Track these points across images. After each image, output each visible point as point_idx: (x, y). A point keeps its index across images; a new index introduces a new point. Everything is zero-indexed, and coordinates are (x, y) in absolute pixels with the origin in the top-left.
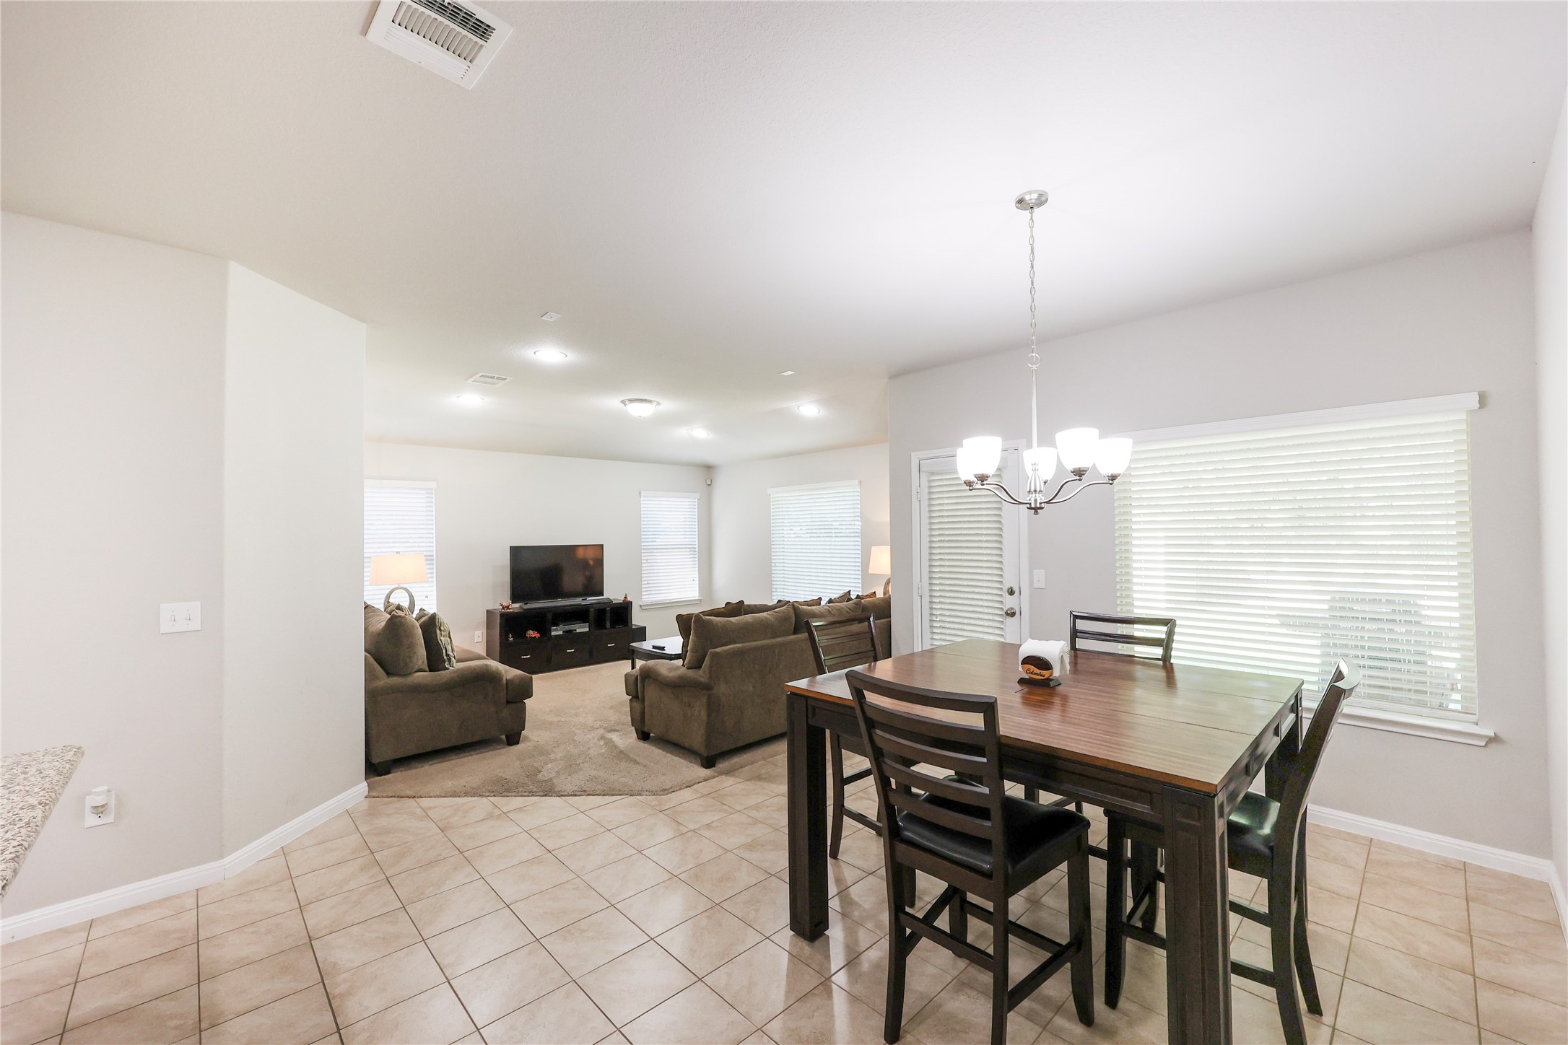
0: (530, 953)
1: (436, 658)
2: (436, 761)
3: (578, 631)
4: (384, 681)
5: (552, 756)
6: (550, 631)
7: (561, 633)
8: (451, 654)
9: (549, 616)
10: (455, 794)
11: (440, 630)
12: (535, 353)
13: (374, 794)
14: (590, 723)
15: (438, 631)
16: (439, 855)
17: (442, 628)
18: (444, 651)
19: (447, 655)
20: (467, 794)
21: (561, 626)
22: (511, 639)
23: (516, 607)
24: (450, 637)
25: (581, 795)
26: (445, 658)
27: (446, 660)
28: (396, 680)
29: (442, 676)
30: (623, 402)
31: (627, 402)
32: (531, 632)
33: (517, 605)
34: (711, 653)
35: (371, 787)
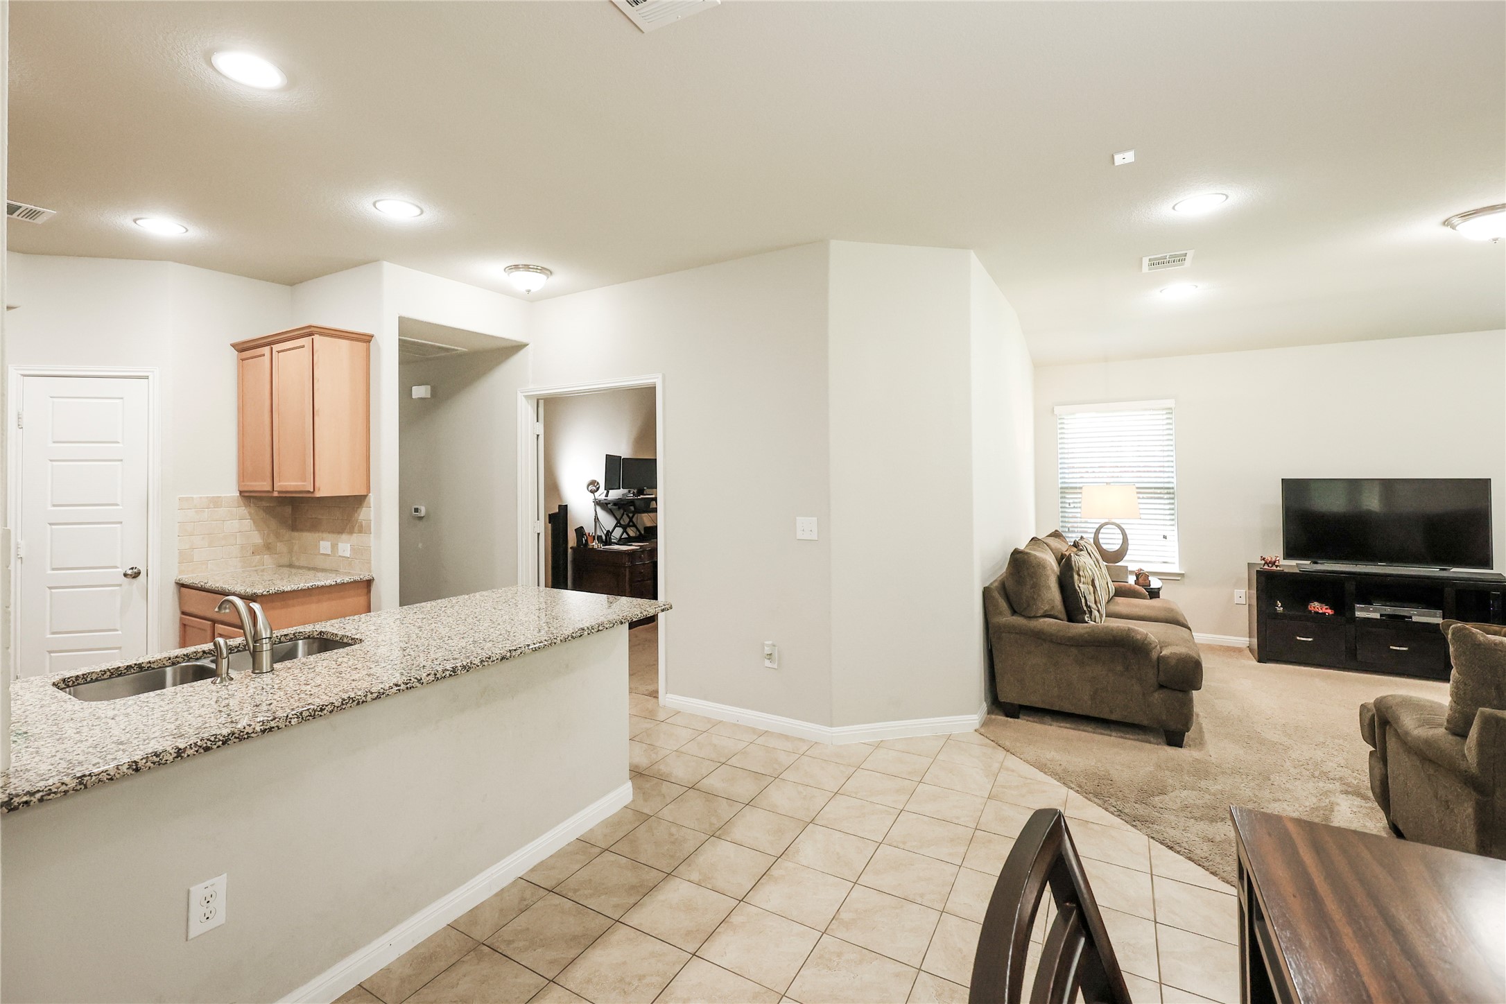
0: (897, 975)
1: (1073, 607)
2: (1068, 725)
3: (1415, 619)
4: (1007, 618)
5: (1203, 784)
6: (1353, 610)
7: (1377, 616)
8: (1093, 606)
9: (1351, 587)
10: (1042, 767)
11: (1079, 575)
12: (1174, 208)
13: (982, 730)
14: (1330, 766)
15: (1076, 577)
16: (958, 818)
17: (1081, 573)
18: (1083, 601)
19: (1088, 607)
20: (1054, 774)
21: (1377, 606)
22: (1280, 609)
23: (1292, 565)
24: (1093, 585)
25: (1178, 852)
26: (1085, 609)
27: (1087, 612)
28: (1018, 620)
29: (1077, 628)
30: (1446, 223)
31: (1456, 221)
32: (1316, 603)
33: (1293, 563)
34: (1482, 713)
35: (985, 724)
